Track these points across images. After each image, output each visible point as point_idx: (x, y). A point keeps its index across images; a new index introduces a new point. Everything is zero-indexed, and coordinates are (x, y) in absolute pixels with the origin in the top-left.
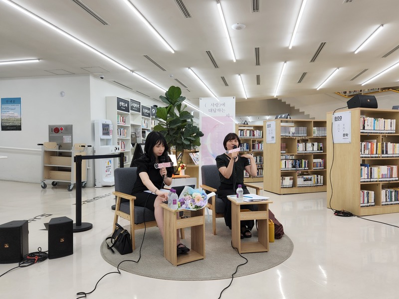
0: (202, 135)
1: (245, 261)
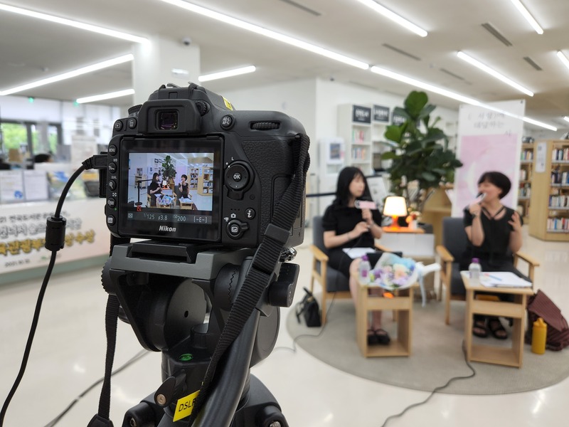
0: (459, 164)
1: (471, 373)
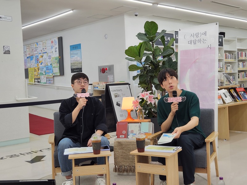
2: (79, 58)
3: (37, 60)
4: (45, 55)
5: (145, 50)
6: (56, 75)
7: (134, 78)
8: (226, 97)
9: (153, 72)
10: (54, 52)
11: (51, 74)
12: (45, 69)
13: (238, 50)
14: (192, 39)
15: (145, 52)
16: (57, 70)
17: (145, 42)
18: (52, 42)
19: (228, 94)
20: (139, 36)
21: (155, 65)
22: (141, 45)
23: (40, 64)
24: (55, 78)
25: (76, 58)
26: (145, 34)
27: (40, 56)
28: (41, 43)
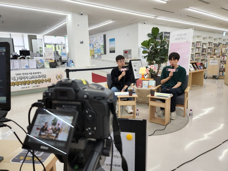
2: (114, 46)
3: (93, 46)
4: (97, 44)
5: (152, 43)
6: (102, 54)
7: (145, 57)
8: (191, 68)
9: (155, 55)
10: (101, 42)
11: (100, 53)
12: (97, 51)
13: (197, 42)
14: (178, 37)
15: (151, 44)
16: (102, 51)
17: (152, 39)
18: (101, 37)
19: (192, 66)
20: (149, 35)
21: (156, 50)
22: (150, 40)
23: (94, 48)
24: (102, 55)
25: (112, 46)
26: (152, 34)
27: (94, 44)
28: (95, 37)
